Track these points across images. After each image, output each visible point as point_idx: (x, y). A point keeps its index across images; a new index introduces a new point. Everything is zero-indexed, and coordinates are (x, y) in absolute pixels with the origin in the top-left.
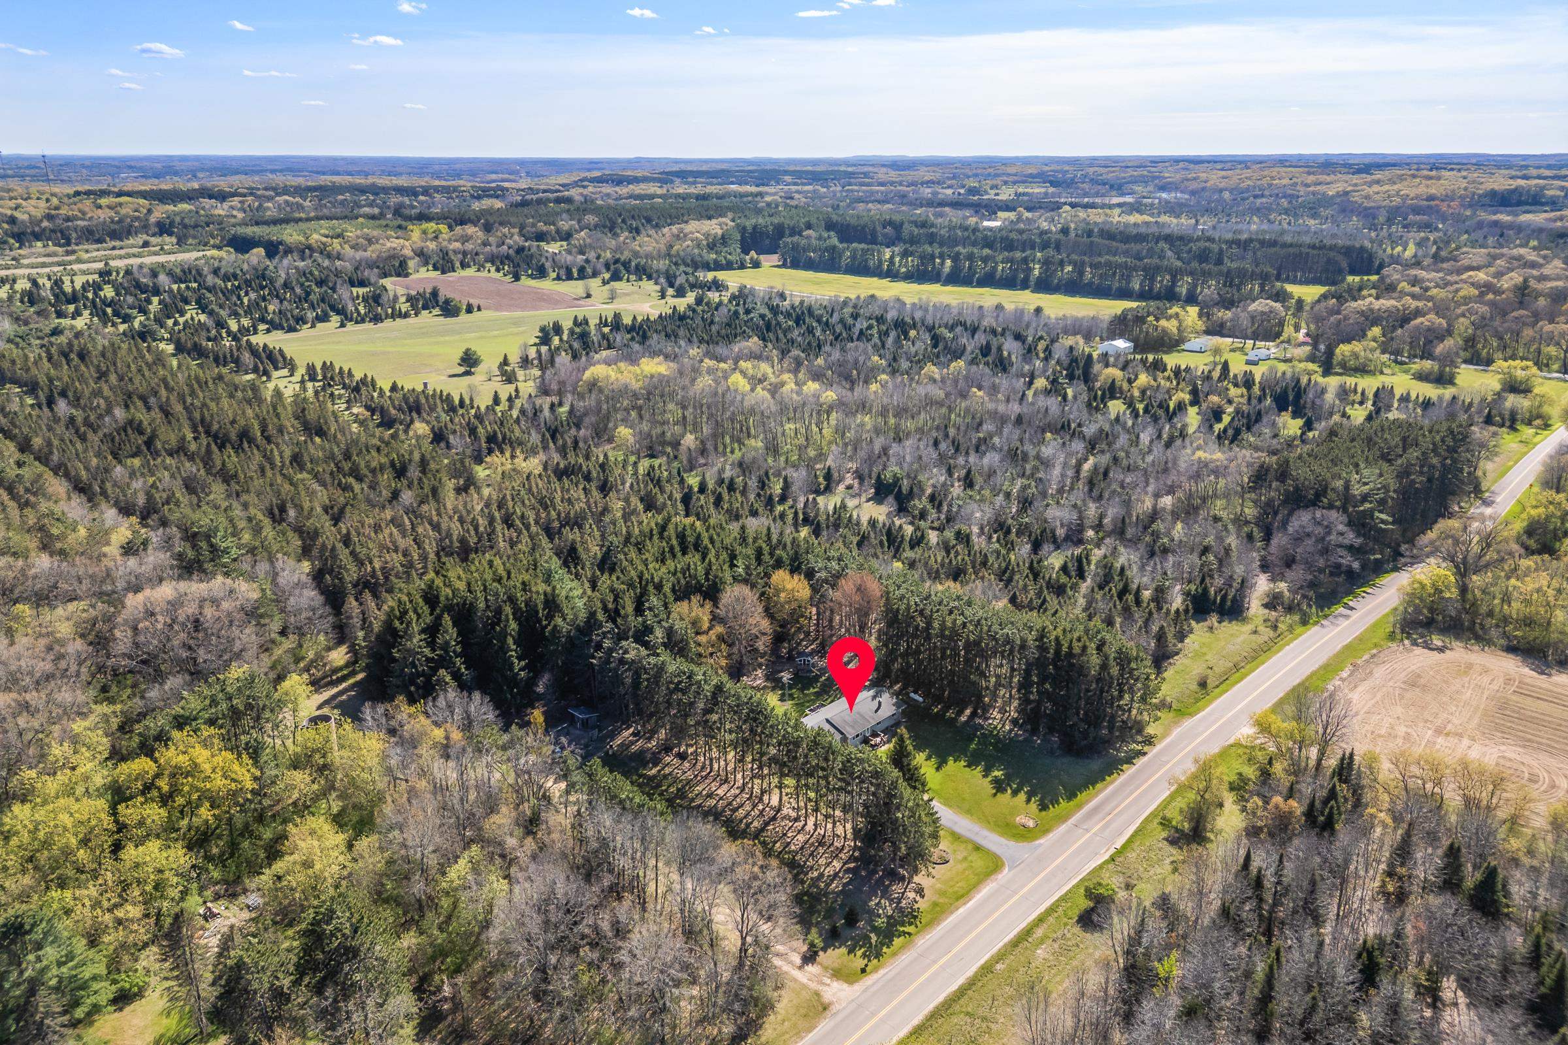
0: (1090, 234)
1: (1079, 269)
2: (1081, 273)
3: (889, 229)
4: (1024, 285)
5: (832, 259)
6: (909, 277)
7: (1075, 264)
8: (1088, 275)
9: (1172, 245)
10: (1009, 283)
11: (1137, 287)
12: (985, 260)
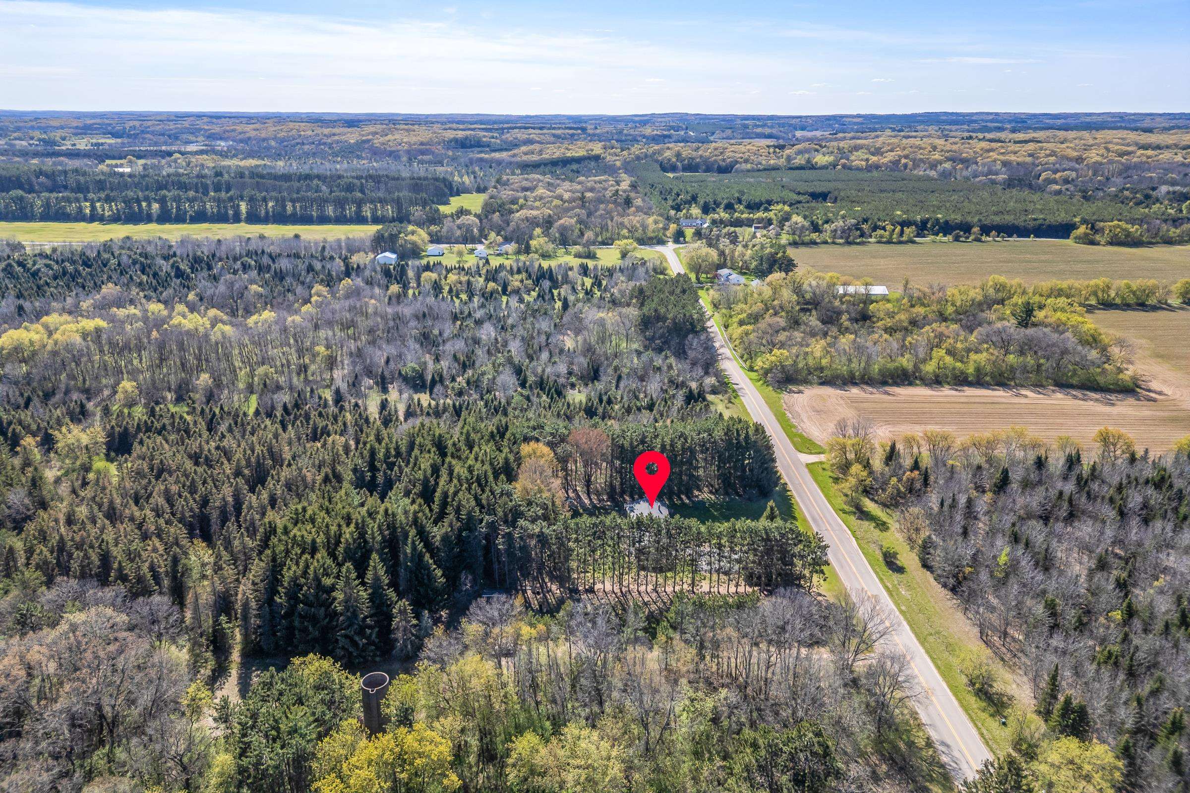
0: (242, 175)
1: (281, 202)
2: (284, 207)
3: (42, 179)
4: (237, 219)
5: (23, 208)
6: (116, 219)
7: (277, 200)
8: (289, 208)
9: (324, 182)
10: (221, 218)
11: (331, 213)
12: (191, 200)
